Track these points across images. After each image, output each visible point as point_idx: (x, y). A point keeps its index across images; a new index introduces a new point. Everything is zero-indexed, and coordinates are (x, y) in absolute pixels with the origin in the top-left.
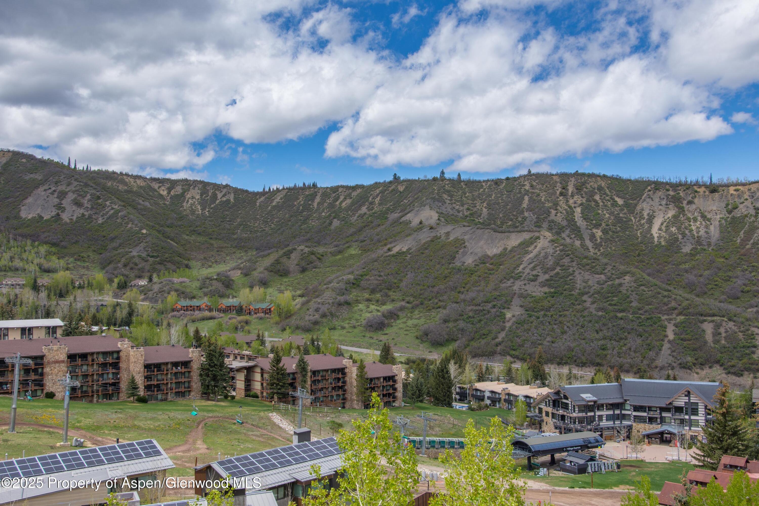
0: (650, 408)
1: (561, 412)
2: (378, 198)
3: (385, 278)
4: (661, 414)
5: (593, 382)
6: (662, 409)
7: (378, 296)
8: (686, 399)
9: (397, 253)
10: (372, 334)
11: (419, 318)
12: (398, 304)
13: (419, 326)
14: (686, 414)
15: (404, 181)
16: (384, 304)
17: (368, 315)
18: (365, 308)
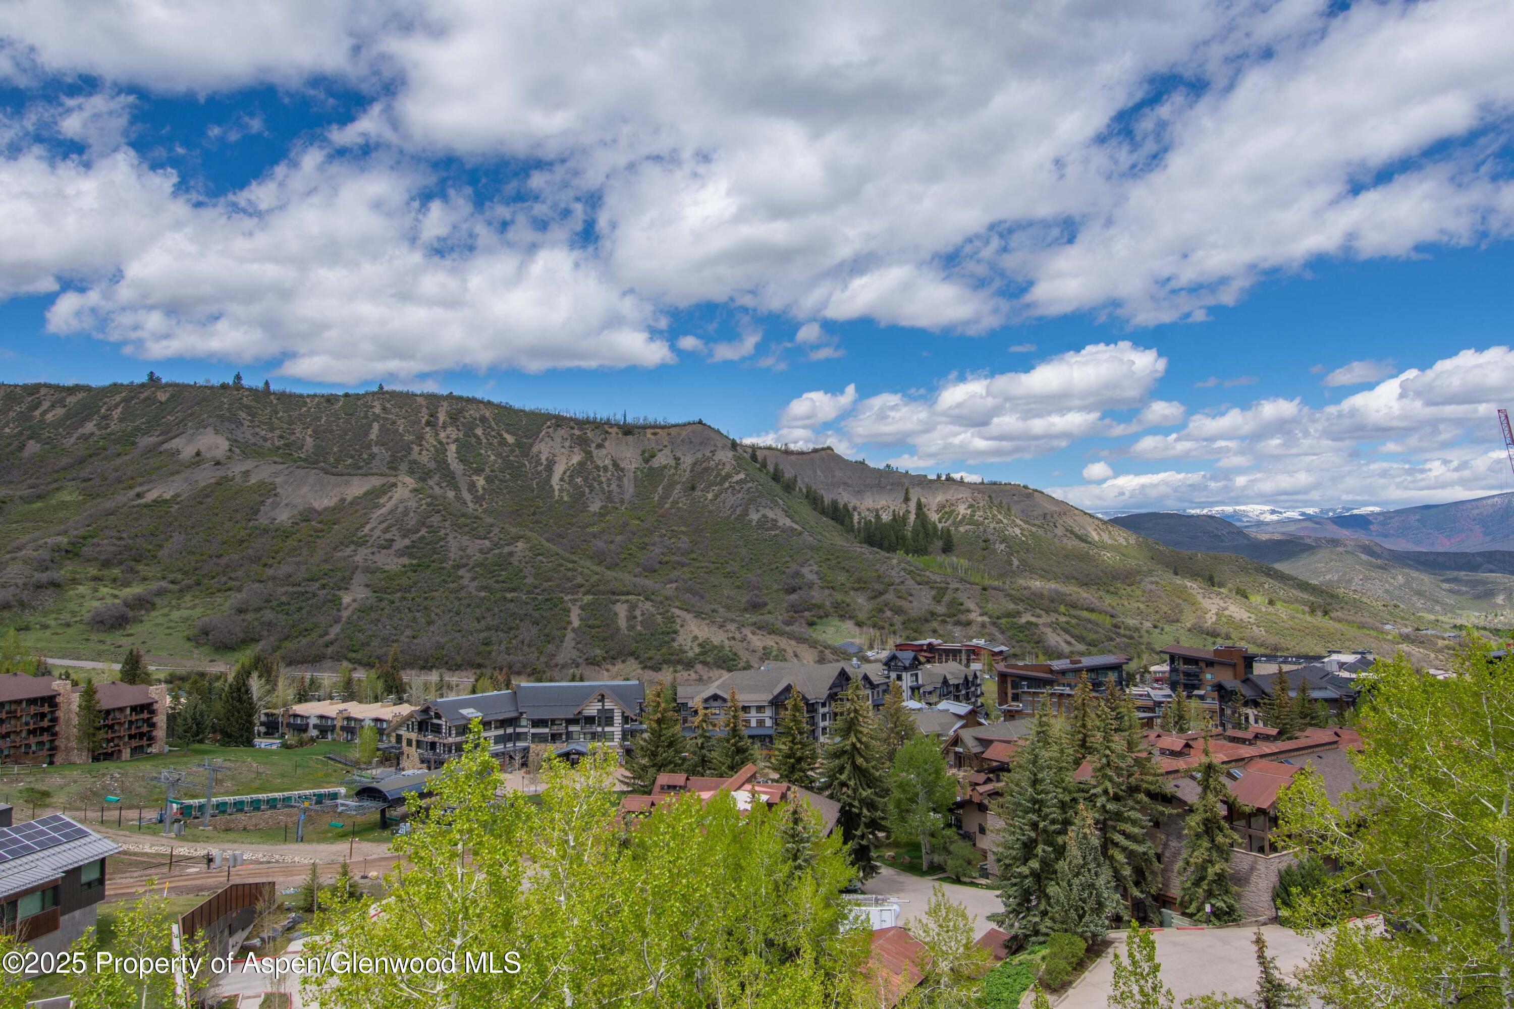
0: (553, 721)
1: (430, 738)
2: (119, 410)
3: (131, 541)
4: (567, 727)
5: (474, 691)
6: (570, 722)
7: (116, 571)
8: (599, 706)
9: (154, 501)
10: (102, 636)
11: (193, 608)
12: (154, 586)
13: (193, 620)
14: (599, 725)
15: (168, 385)
16: (127, 584)
17: (96, 604)
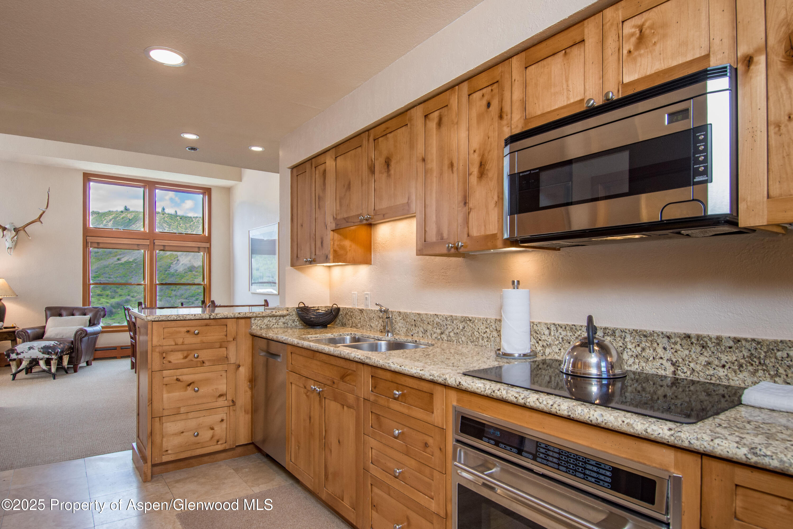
18: (97, 300)
